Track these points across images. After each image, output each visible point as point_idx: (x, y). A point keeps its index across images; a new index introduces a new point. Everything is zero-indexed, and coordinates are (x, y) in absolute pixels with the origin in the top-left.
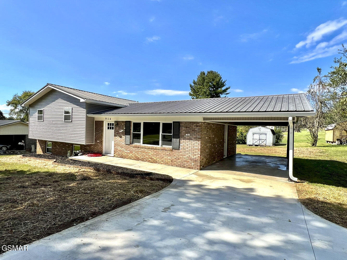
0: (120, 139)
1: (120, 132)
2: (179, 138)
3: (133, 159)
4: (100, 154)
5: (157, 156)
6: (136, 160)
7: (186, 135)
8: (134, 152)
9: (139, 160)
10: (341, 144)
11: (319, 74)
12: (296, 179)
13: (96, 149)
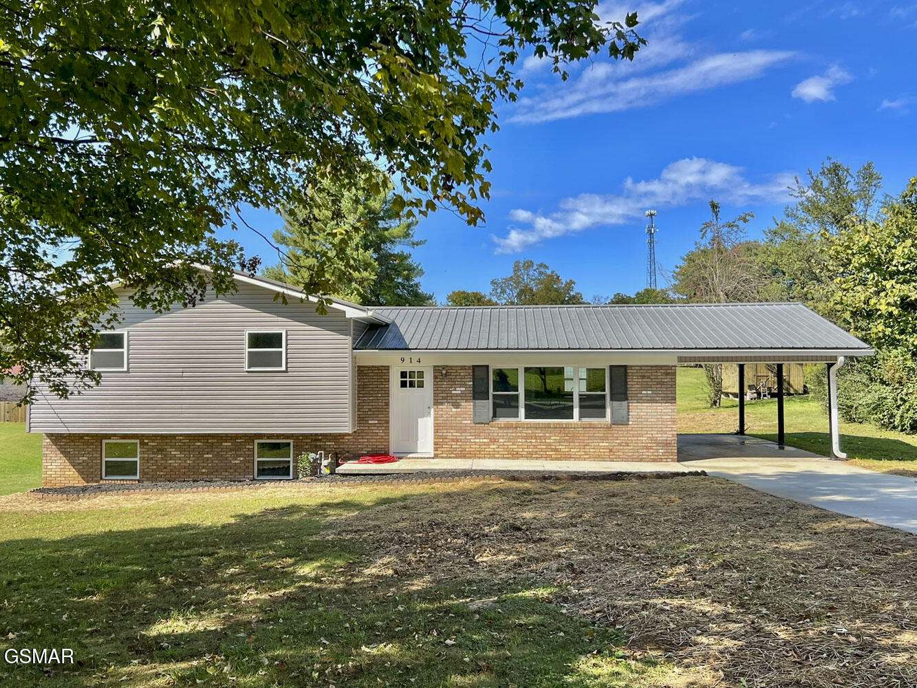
0: (453, 410)
1: (453, 392)
2: (626, 399)
3: (498, 458)
4: (382, 455)
5: (572, 444)
6: (508, 458)
7: (644, 392)
8: (501, 440)
9: (518, 458)
10: (759, 394)
11: (715, 218)
12: (844, 455)
13: (366, 444)
